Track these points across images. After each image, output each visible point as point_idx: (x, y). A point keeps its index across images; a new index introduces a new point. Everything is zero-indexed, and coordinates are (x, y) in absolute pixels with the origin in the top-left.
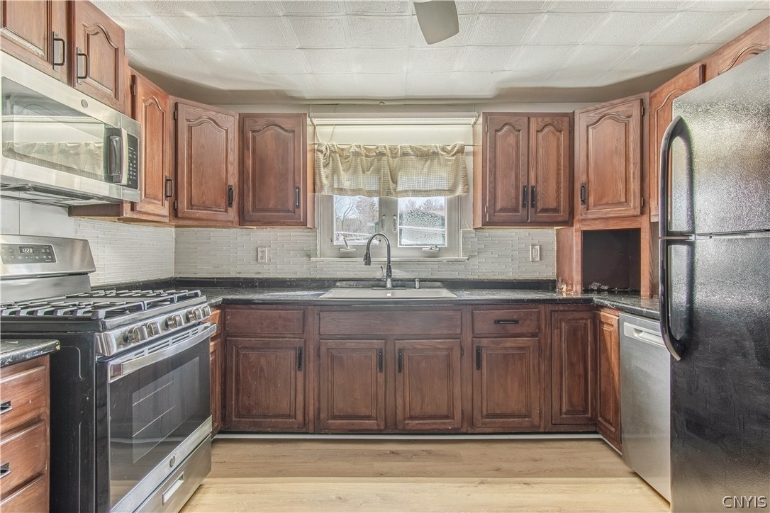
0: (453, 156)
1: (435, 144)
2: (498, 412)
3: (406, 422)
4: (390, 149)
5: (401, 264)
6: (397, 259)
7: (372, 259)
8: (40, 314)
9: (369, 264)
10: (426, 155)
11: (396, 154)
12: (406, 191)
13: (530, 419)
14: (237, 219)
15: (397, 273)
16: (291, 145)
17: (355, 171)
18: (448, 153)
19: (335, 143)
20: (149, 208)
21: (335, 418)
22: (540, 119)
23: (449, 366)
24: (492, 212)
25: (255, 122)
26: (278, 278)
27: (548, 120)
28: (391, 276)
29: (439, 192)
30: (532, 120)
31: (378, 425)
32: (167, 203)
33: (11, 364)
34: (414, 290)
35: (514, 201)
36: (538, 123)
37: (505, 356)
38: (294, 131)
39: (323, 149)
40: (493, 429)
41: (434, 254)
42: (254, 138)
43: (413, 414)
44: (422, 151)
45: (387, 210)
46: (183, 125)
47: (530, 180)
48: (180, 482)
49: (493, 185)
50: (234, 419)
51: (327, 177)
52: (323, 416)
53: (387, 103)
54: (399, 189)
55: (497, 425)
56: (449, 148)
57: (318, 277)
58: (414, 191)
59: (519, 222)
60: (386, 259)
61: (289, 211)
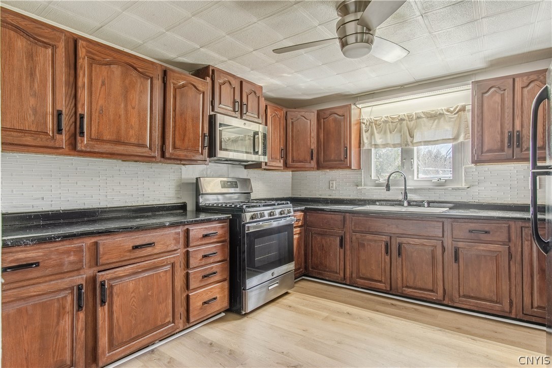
0: (455, 114)
1: (441, 108)
2: (472, 295)
3: (404, 289)
4: (407, 116)
5: (415, 191)
6: (412, 188)
7: (391, 188)
8: (228, 206)
9: (389, 191)
10: (434, 116)
11: (411, 118)
12: (420, 142)
13: (501, 305)
14: (316, 166)
15: (411, 196)
16: (342, 123)
17: (385, 132)
18: (451, 112)
19: (372, 117)
20: (274, 164)
21: (361, 278)
22: (525, 78)
23: (433, 257)
24: (480, 154)
25: (325, 113)
26: (340, 199)
27: (533, 77)
28: (407, 199)
29: (445, 141)
30: (517, 80)
31: (386, 287)
32: (282, 161)
33: (217, 220)
34: (423, 208)
35: (499, 144)
36: (523, 81)
37: (478, 256)
38: (344, 115)
39: (365, 121)
40: (469, 306)
41: (441, 184)
42: (324, 122)
43: (408, 285)
44: (431, 114)
45: (407, 155)
46: (289, 121)
47: (515, 127)
48: (277, 285)
49: (480, 133)
50: (310, 269)
51: (367, 138)
52: (354, 275)
53: (405, 86)
54: (415, 141)
55: (472, 304)
56: (452, 109)
57: (362, 198)
58: (425, 142)
59: (505, 160)
60: (404, 188)
61: (341, 161)
